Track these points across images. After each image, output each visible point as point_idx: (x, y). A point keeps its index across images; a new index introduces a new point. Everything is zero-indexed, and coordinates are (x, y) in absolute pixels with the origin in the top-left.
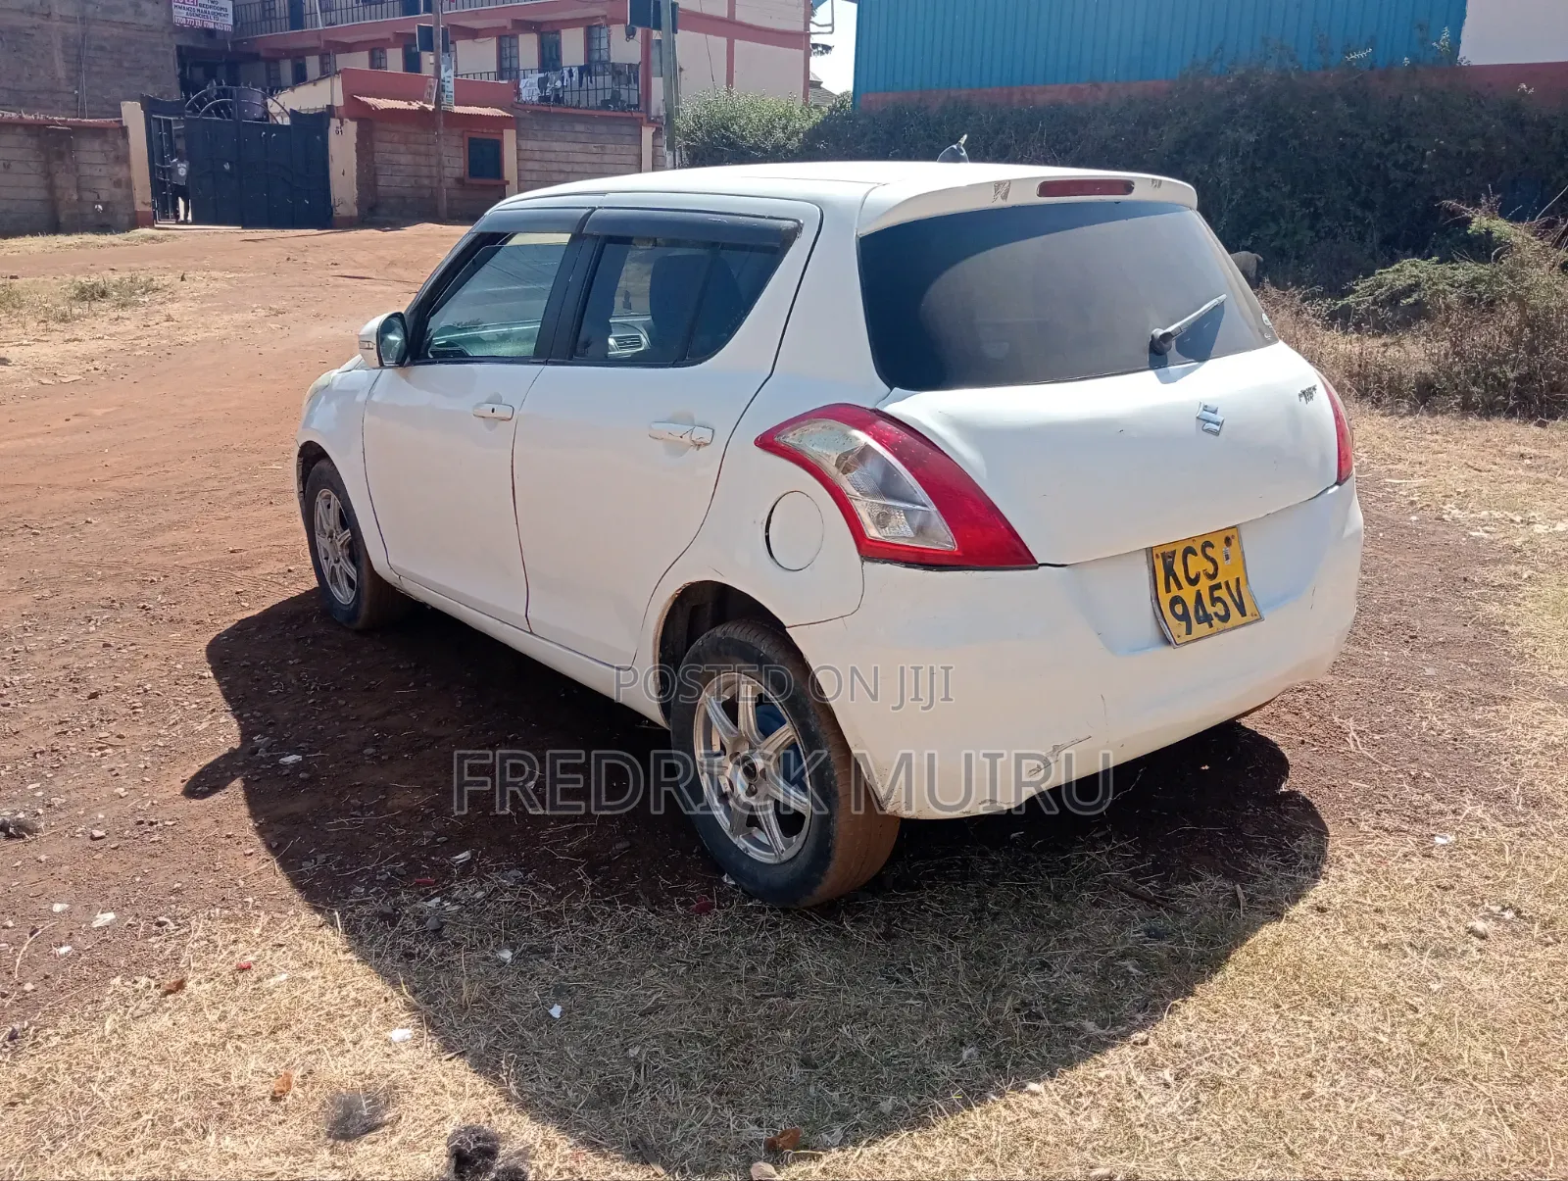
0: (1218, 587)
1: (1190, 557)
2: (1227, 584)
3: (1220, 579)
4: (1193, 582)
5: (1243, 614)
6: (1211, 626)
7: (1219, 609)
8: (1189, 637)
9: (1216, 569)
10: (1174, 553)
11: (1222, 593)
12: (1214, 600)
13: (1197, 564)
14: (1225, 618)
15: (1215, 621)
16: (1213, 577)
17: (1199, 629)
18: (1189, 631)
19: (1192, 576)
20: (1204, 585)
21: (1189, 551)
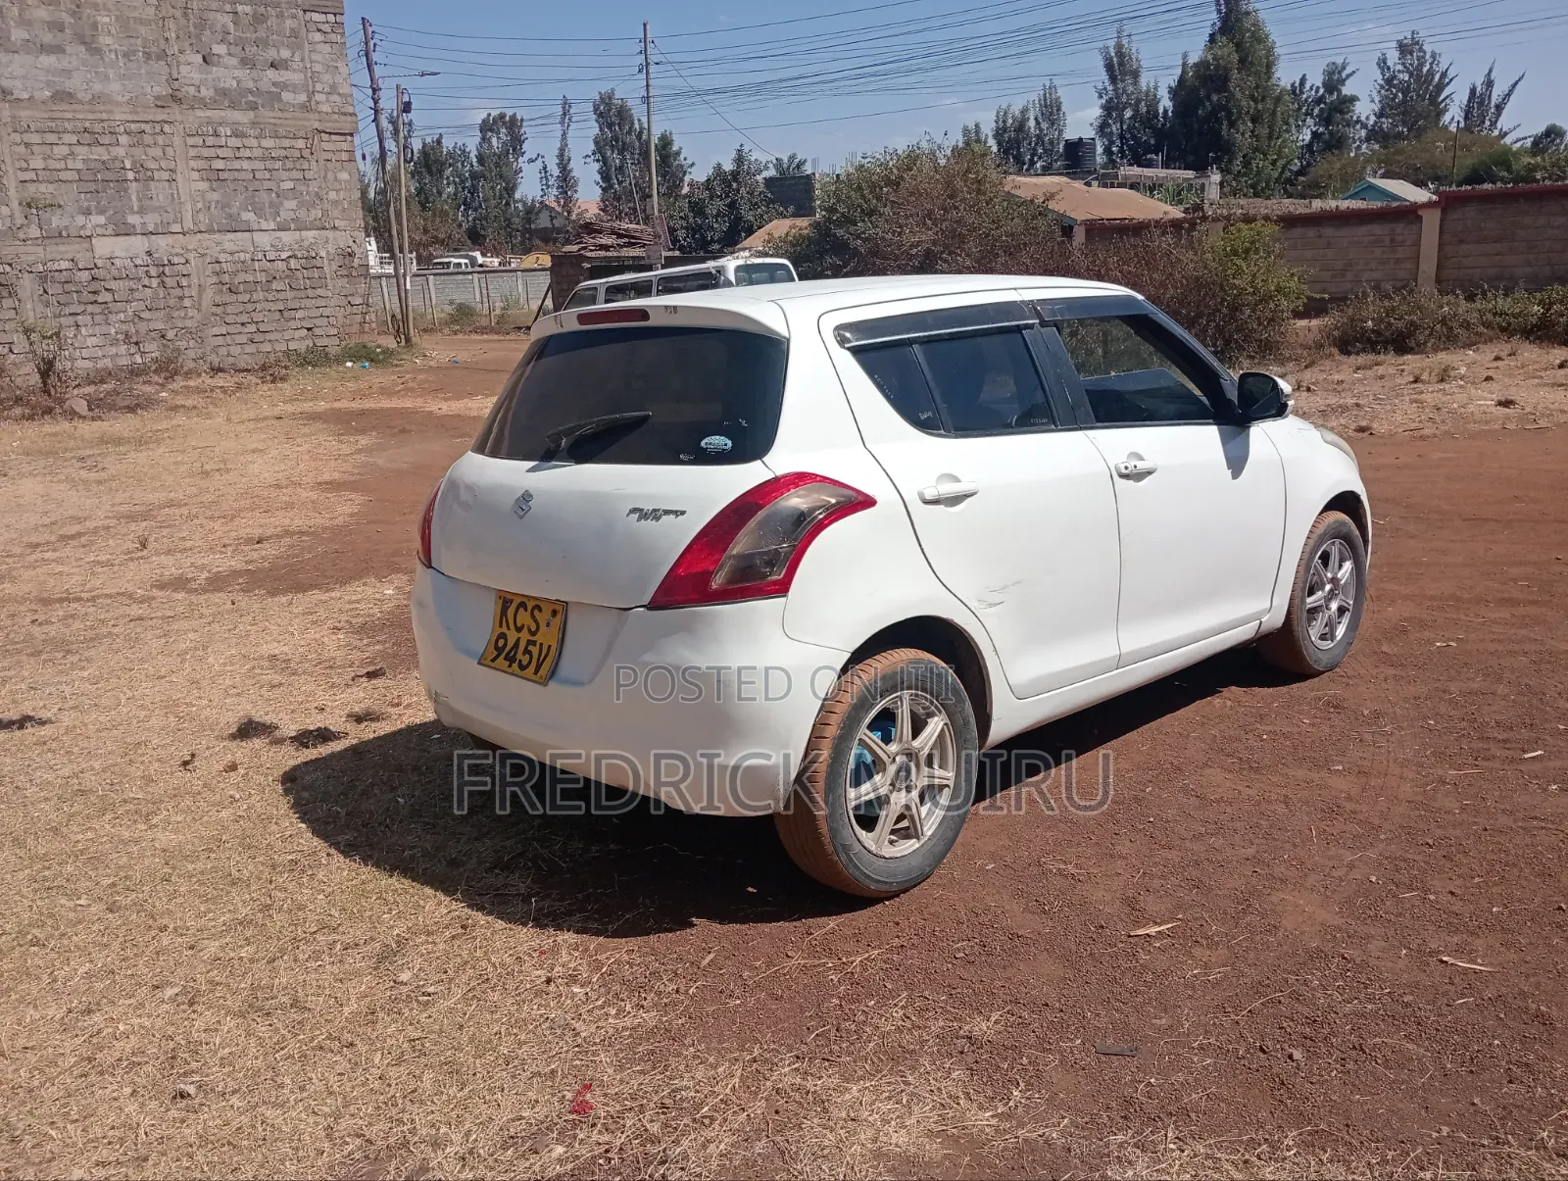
0: (534, 643)
1: (521, 610)
2: (541, 644)
3: (538, 638)
4: (519, 630)
5: (536, 672)
6: (510, 666)
7: (525, 660)
8: (492, 664)
9: (538, 629)
10: (512, 601)
11: (535, 650)
12: (527, 651)
13: (524, 618)
14: (522, 667)
15: (515, 666)
16: (533, 634)
17: (501, 662)
18: (493, 660)
19: (519, 625)
20: (525, 636)
21: (522, 605)
